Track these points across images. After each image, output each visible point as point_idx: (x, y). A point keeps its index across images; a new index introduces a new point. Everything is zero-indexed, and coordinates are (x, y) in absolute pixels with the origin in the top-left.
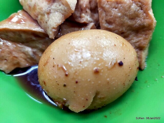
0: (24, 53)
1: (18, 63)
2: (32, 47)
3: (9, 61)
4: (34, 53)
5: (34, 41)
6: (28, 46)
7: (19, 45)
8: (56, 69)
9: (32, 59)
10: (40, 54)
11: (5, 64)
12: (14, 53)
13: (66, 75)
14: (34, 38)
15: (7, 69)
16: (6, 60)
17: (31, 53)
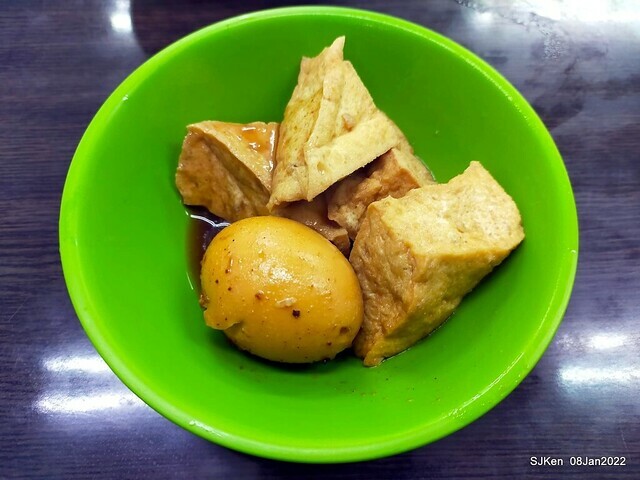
0: (229, 195)
1: (210, 202)
2: (246, 196)
3: (200, 189)
4: (242, 205)
5: (251, 188)
6: (241, 189)
7: (229, 179)
8: (224, 253)
9: (233, 210)
10: (249, 212)
11: (192, 189)
12: (214, 183)
13: (227, 272)
14: (254, 186)
15: (189, 198)
16: (197, 185)
17: (237, 202)
